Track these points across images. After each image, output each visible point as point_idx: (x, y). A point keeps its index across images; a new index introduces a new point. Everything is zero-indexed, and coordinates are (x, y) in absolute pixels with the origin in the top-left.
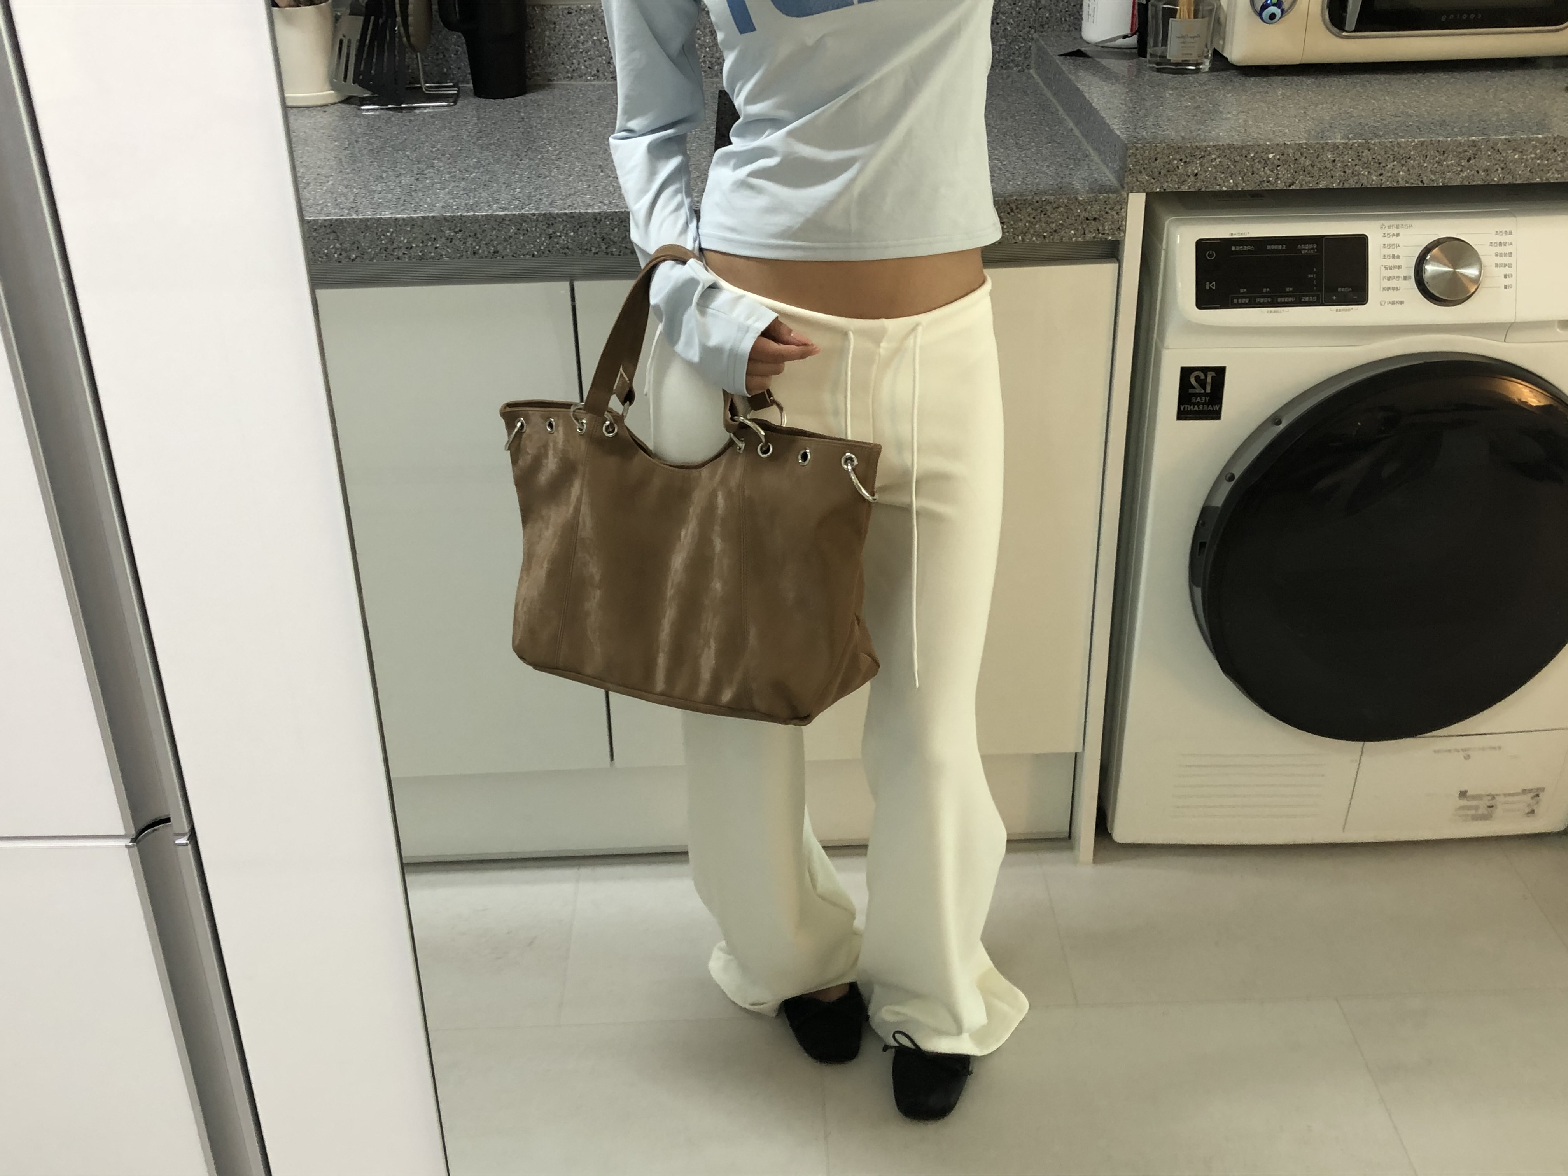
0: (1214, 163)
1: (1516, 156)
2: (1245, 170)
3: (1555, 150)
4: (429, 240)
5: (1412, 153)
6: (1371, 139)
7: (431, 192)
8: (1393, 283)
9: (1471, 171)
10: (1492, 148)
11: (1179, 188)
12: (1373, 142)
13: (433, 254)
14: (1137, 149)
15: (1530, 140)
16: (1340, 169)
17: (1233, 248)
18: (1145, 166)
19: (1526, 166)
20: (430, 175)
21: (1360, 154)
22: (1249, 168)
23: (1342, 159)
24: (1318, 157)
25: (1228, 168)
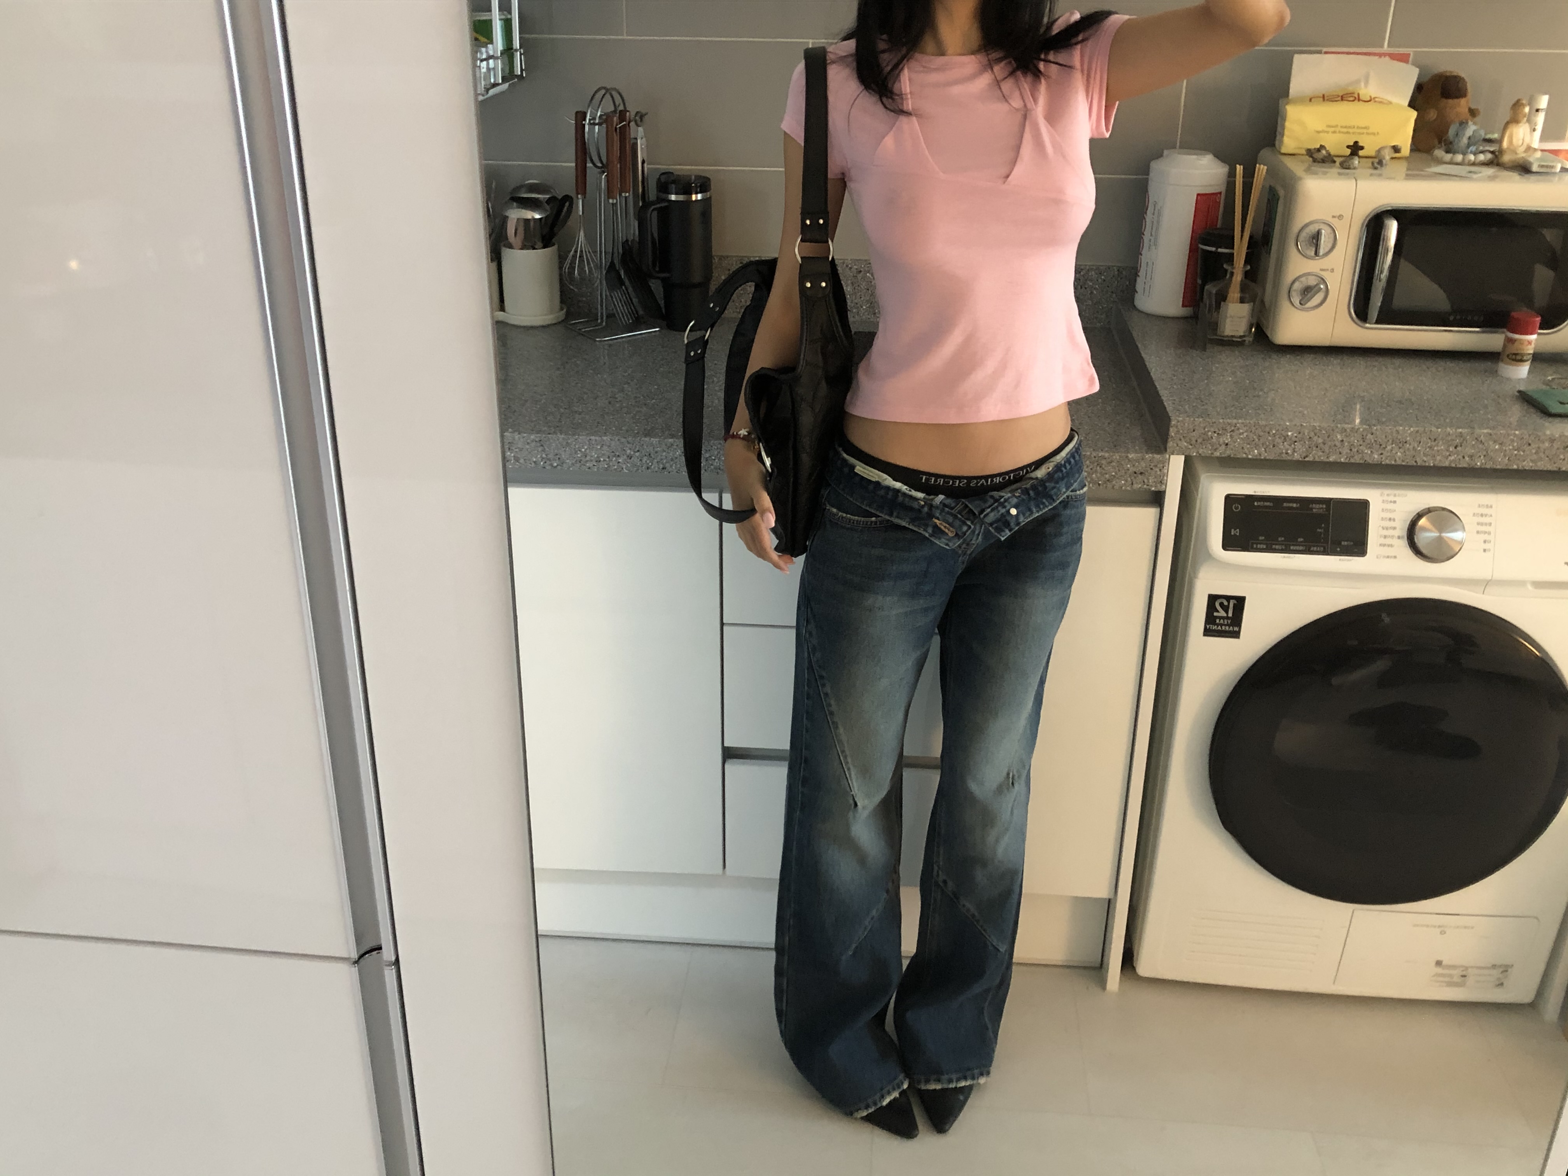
0: (1242, 436)
1: (1497, 447)
2: (1268, 443)
3: (1529, 444)
4: (615, 456)
5: (1408, 439)
6: (1374, 425)
7: (619, 415)
8: (1388, 541)
9: (1458, 456)
10: (1476, 439)
11: (1212, 454)
12: (1375, 428)
13: (616, 467)
14: (1178, 422)
15: (1509, 435)
16: (1348, 447)
17: (1256, 504)
18: (1185, 435)
19: (1505, 456)
20: (619, 399)
21: (1364, 437)
22: (1271, 442)
23: (1349, 440)
24: (1329, 437)
25: (1254, 441)
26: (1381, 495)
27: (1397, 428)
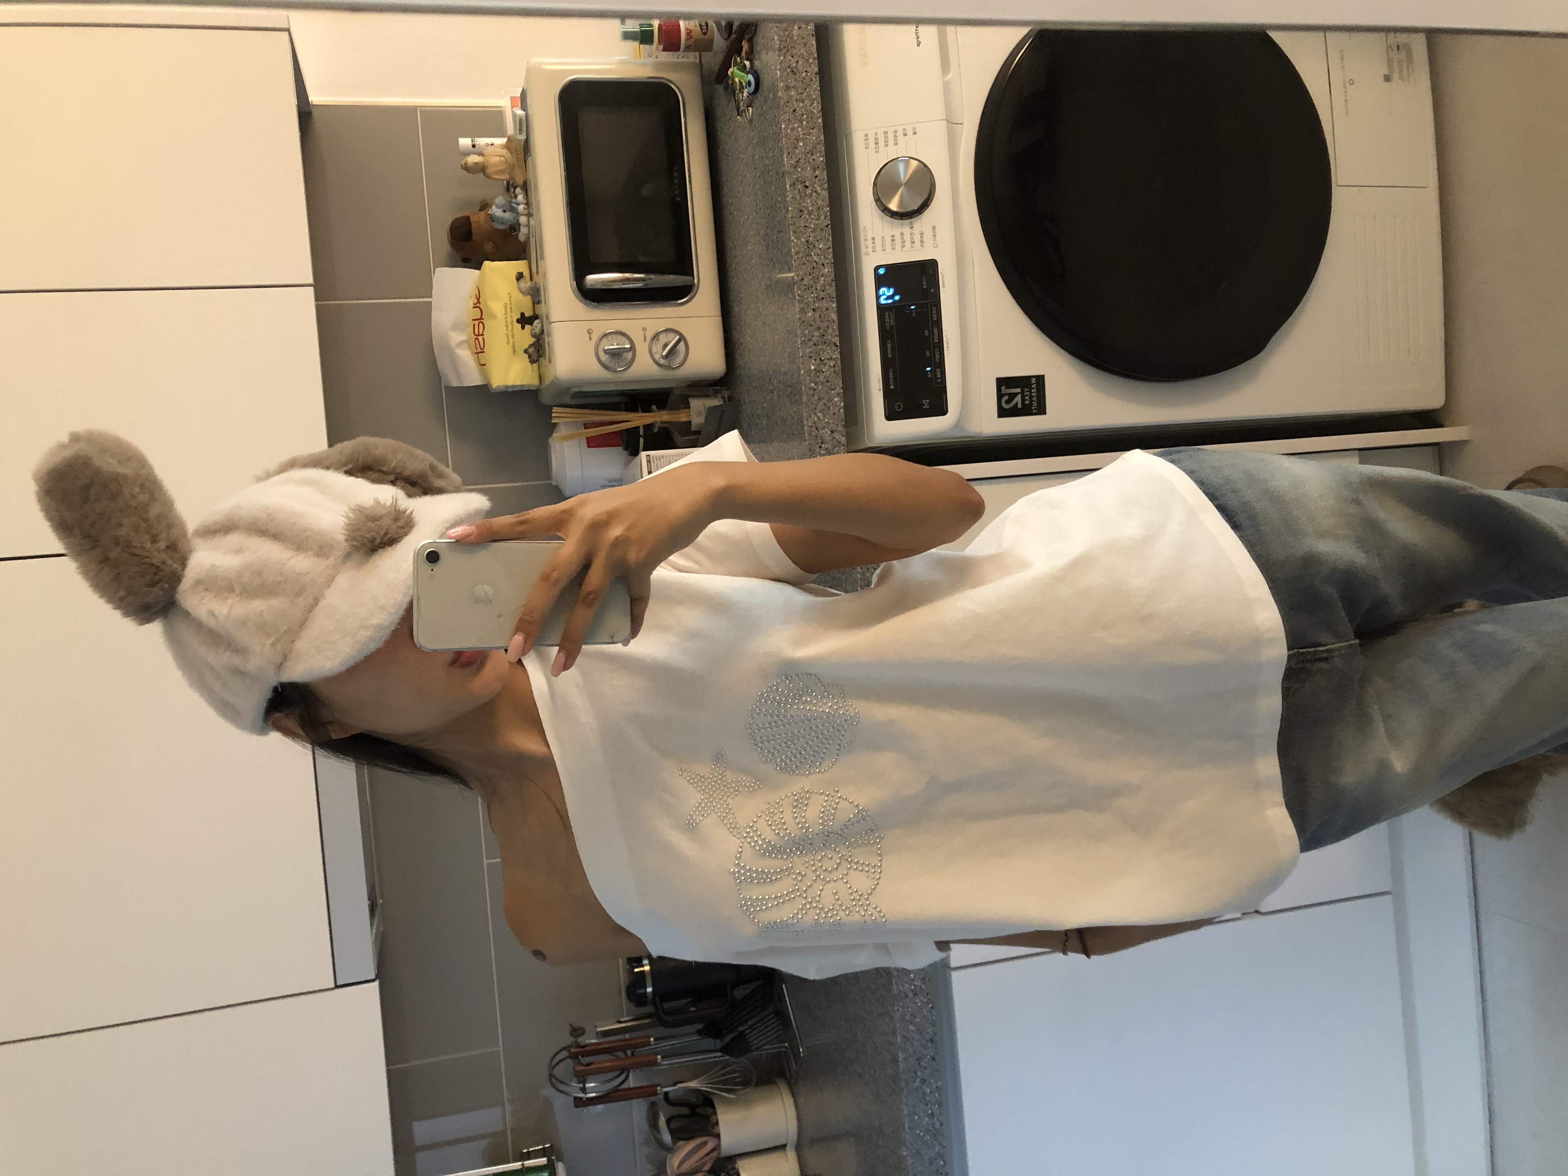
0: (821, 418)
1: (801, 144)
2: (826, 389)
3: (794, 111)
4: (924, 1098)
5: (803, 240)
7: (879, 1082)
8: (917, 239)
9: (816, 183)
10: (795, 167)
11: (844, 445)
15: (787, 135)
16: (820, 303)
17: (892, 387)
19: (809, 134)
21: (807, 287)
22: (824, 386)
23: (812, 303)
24: (811, 325)
25: (825, 404)
26: (868, 255)
27: (793, 254)
